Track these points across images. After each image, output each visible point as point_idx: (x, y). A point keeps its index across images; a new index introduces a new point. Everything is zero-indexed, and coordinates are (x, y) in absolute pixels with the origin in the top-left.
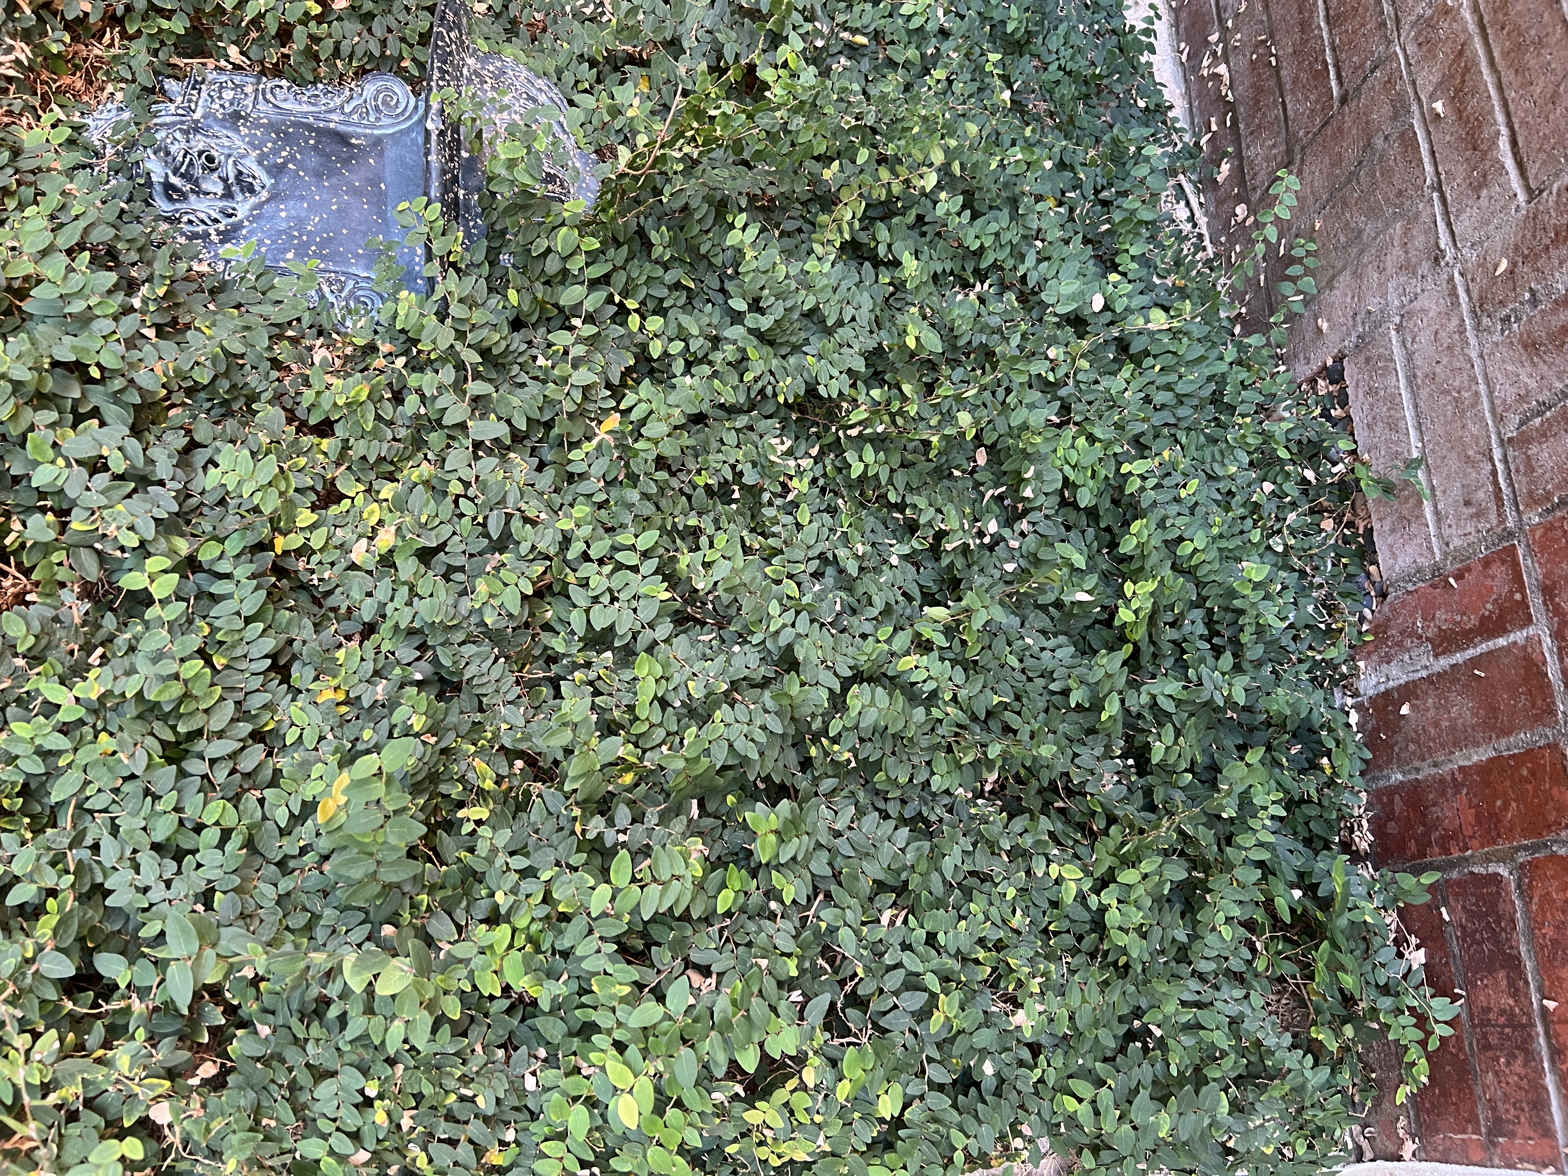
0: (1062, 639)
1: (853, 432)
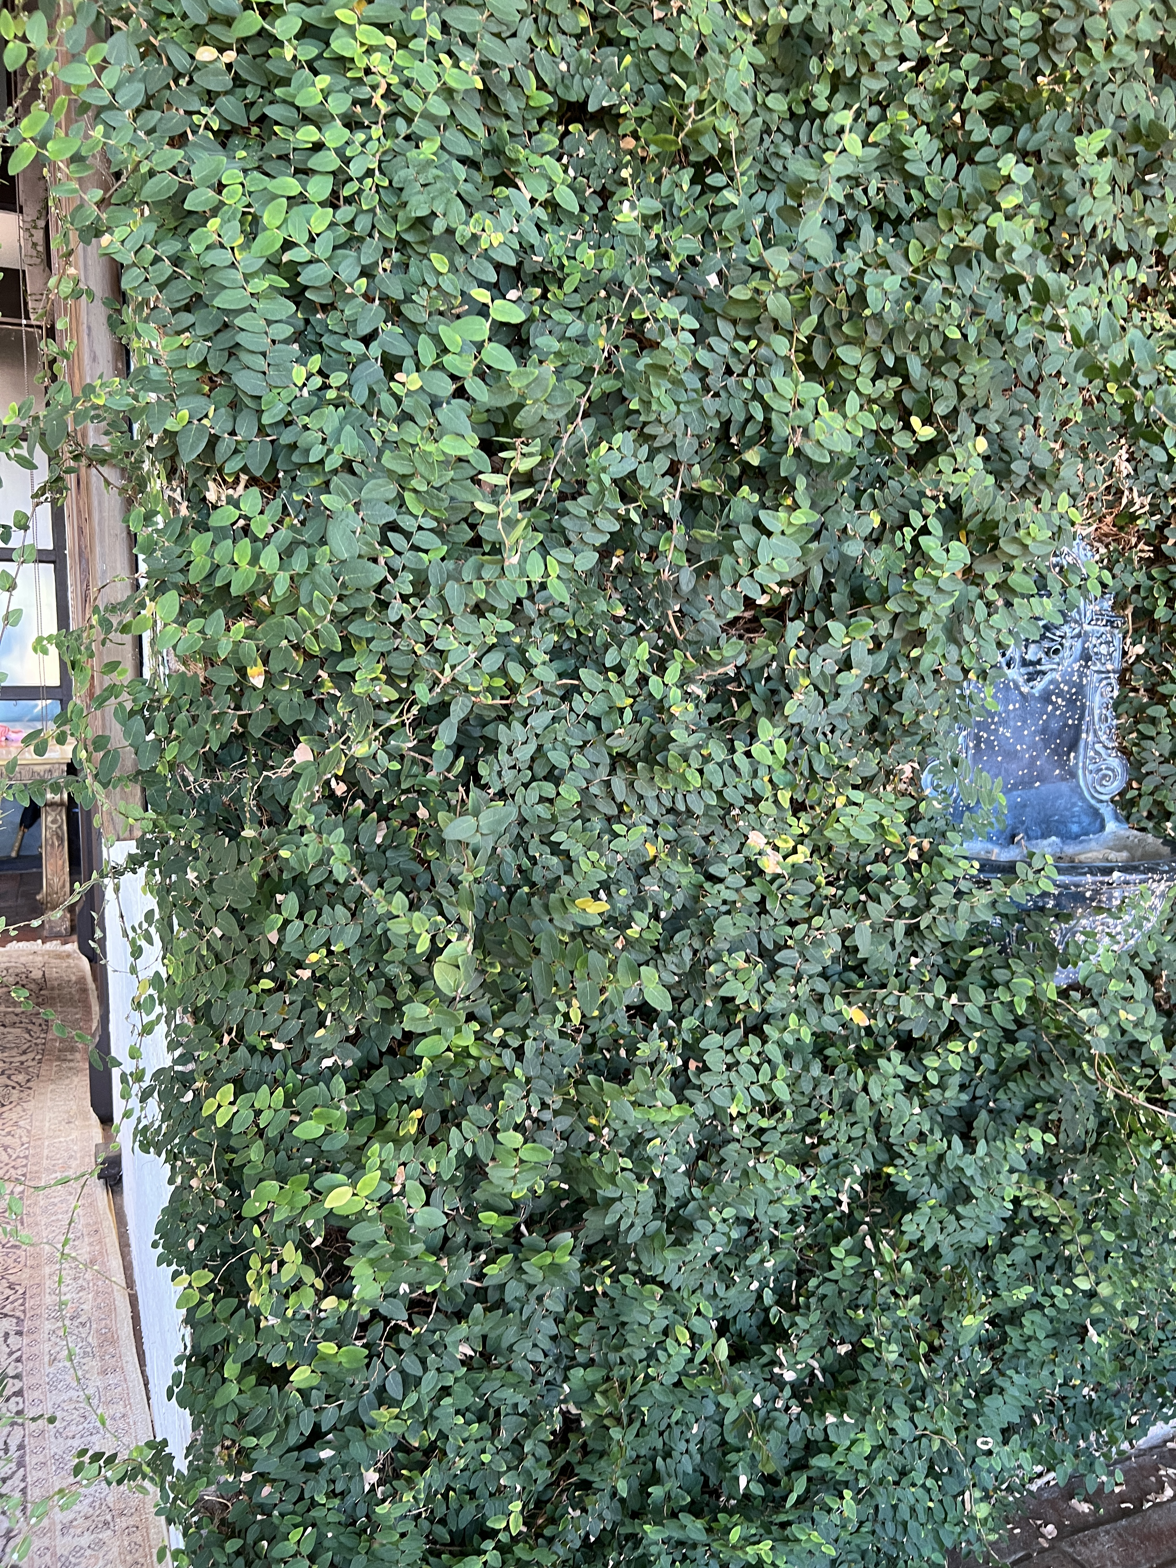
0: (698, 1457)
1: (869, 1243)
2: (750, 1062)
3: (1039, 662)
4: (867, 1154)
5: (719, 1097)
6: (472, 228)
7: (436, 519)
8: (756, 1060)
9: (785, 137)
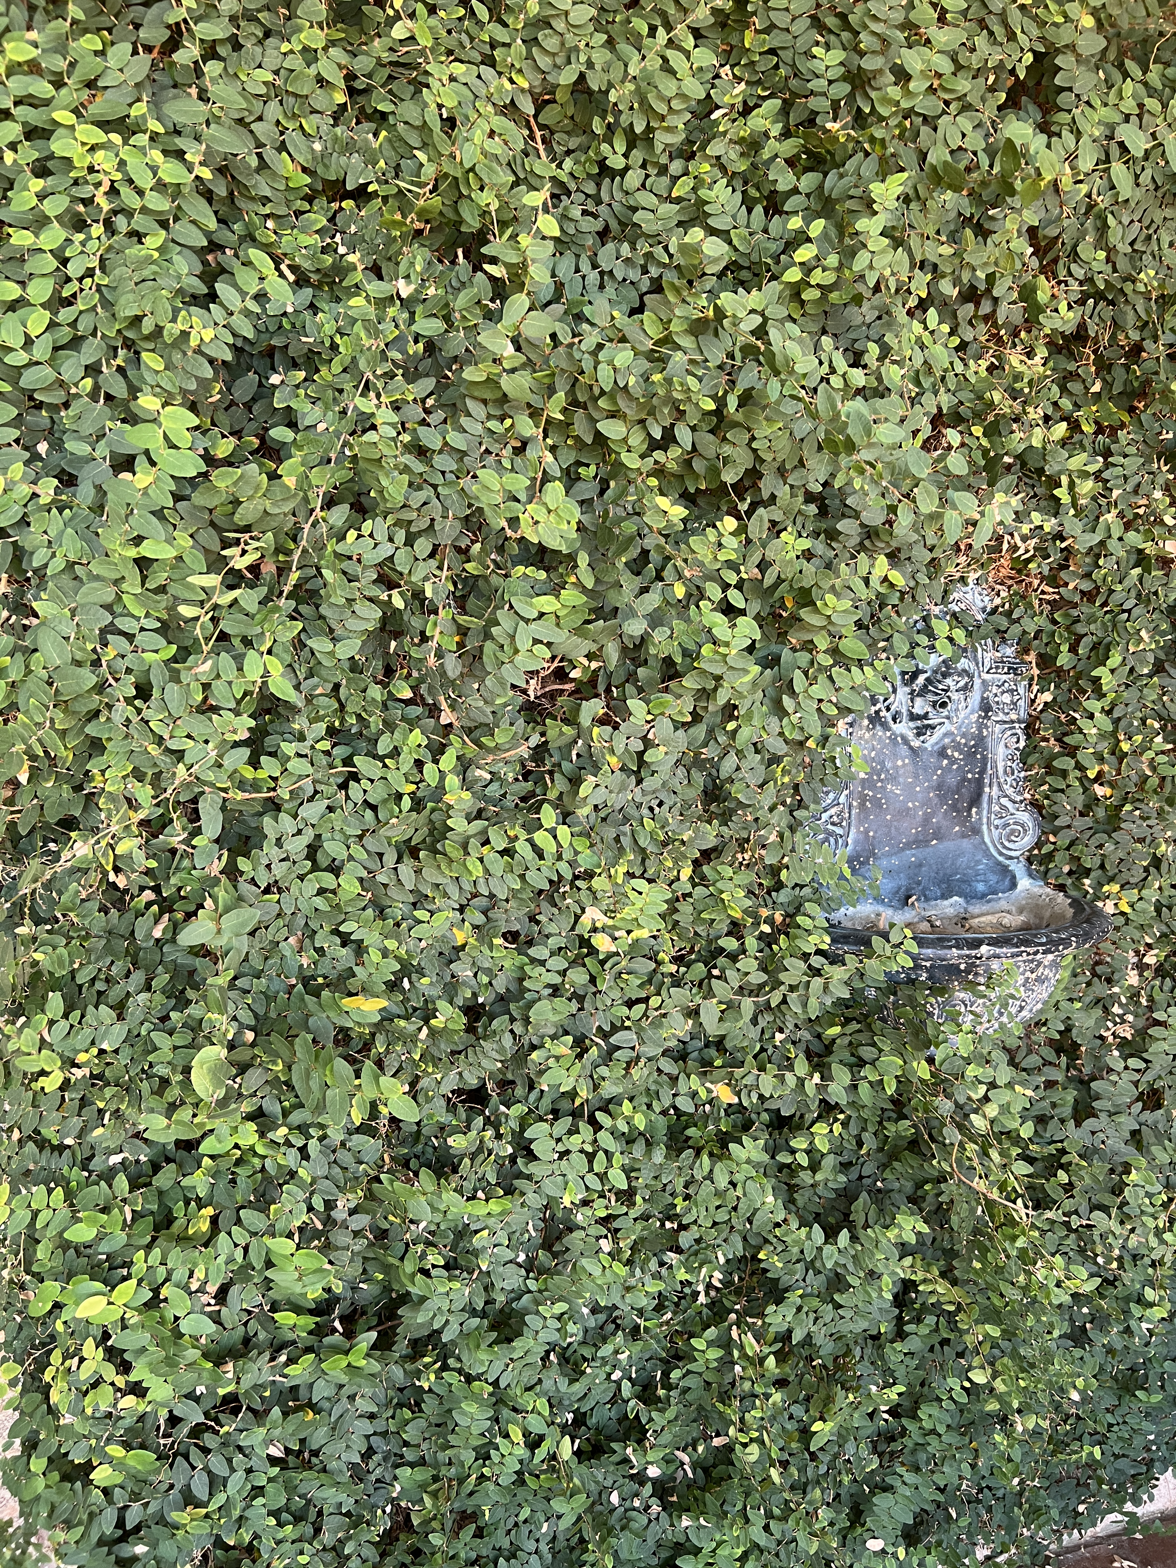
0: (549, 1557)
1: (734, 1333)
2: (582, 1151)
3: (926, 716)
4: (737, 1240)
5: (550, 1188)
6: (180, 326)
7: (158, 619)
8: (589, 1149)
9: (587, 196)
